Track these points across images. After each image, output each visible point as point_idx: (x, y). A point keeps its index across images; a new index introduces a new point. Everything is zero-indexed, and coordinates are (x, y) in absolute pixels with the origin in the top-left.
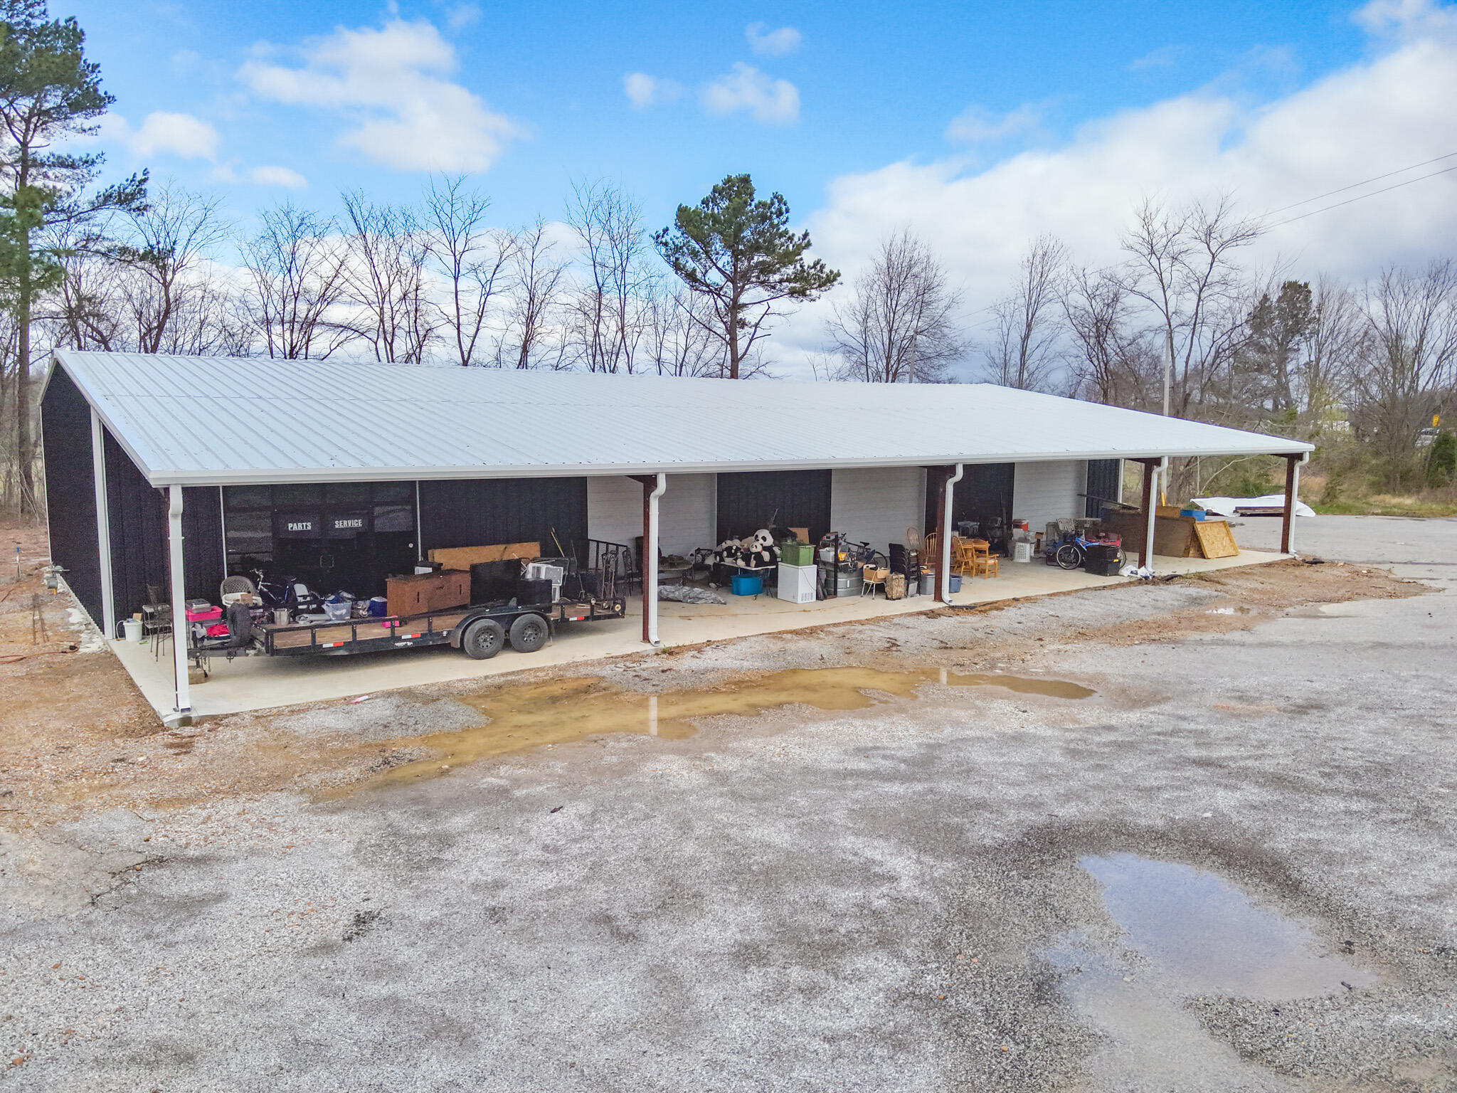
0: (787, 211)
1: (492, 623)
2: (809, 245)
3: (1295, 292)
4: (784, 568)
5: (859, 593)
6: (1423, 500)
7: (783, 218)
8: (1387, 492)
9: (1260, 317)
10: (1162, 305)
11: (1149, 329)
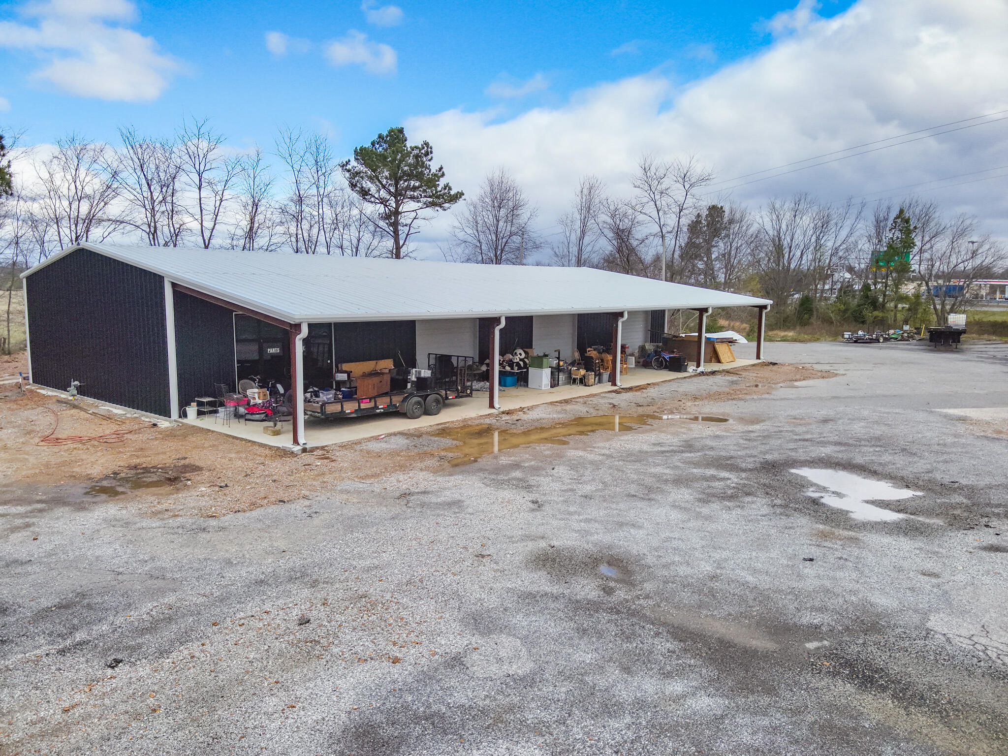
0: (431, 153)
1: (420, 399)
2: (443, 175)
3: (715, 211)
4: (532, 371)
5: (569, 383)
6: (800, 333)
7: (429, 157)
8: (776, 329)
9: (694, 227)
10: (657, 220)
11: (651, 234)
